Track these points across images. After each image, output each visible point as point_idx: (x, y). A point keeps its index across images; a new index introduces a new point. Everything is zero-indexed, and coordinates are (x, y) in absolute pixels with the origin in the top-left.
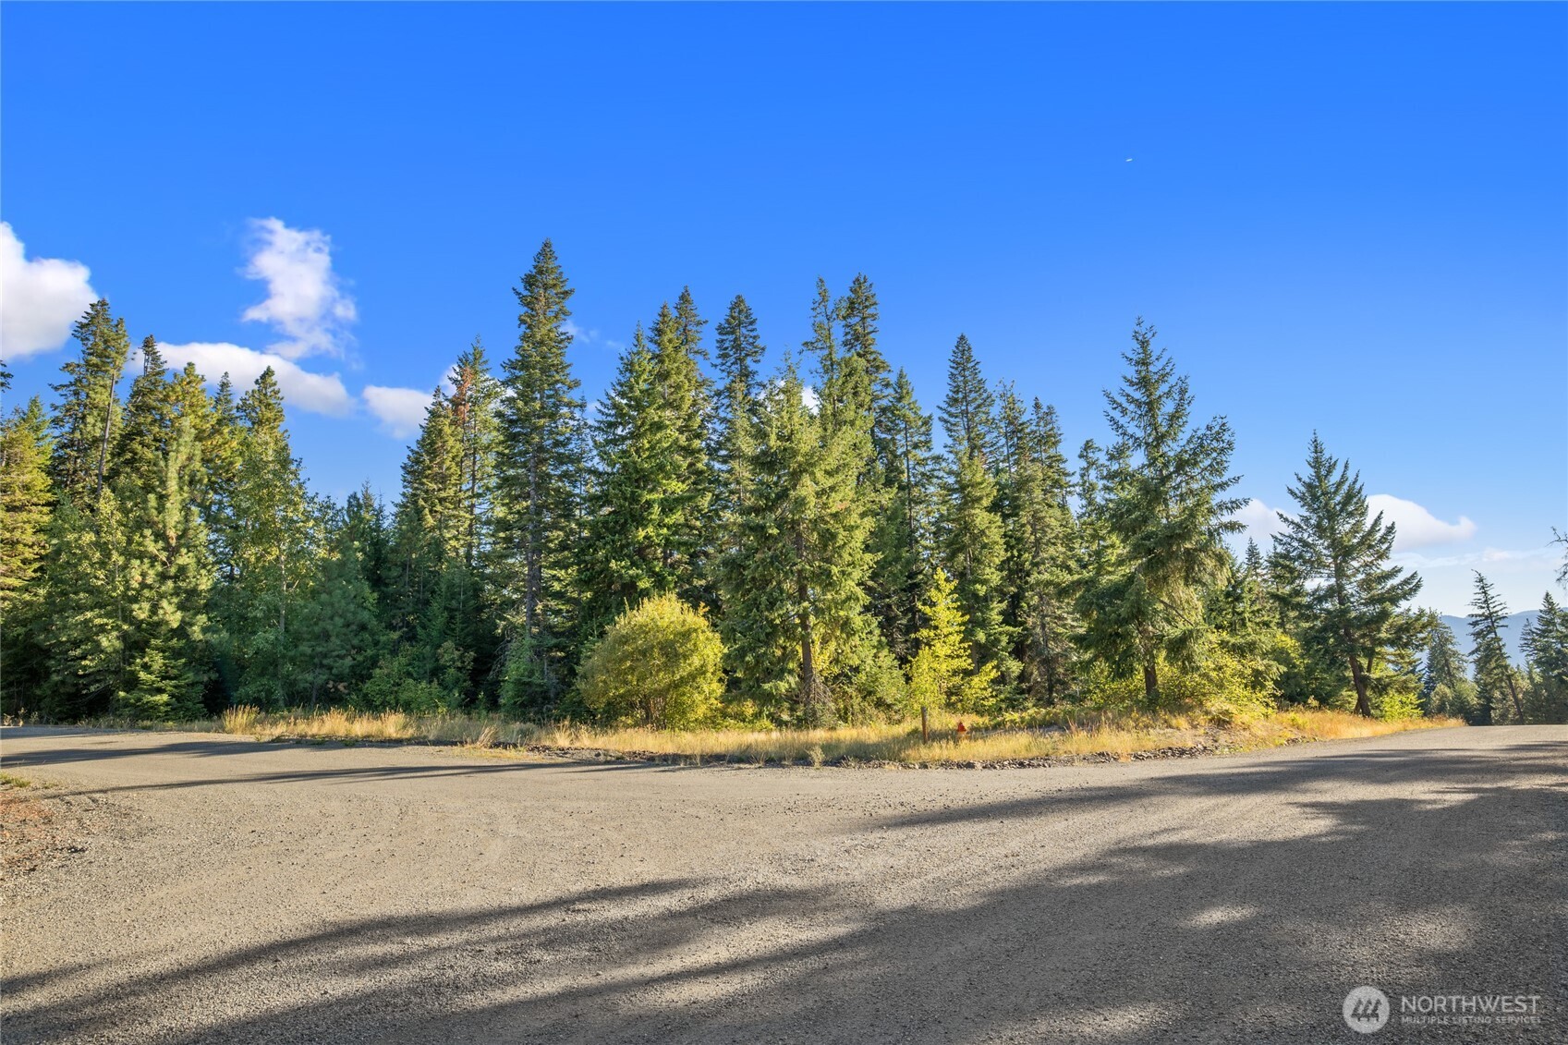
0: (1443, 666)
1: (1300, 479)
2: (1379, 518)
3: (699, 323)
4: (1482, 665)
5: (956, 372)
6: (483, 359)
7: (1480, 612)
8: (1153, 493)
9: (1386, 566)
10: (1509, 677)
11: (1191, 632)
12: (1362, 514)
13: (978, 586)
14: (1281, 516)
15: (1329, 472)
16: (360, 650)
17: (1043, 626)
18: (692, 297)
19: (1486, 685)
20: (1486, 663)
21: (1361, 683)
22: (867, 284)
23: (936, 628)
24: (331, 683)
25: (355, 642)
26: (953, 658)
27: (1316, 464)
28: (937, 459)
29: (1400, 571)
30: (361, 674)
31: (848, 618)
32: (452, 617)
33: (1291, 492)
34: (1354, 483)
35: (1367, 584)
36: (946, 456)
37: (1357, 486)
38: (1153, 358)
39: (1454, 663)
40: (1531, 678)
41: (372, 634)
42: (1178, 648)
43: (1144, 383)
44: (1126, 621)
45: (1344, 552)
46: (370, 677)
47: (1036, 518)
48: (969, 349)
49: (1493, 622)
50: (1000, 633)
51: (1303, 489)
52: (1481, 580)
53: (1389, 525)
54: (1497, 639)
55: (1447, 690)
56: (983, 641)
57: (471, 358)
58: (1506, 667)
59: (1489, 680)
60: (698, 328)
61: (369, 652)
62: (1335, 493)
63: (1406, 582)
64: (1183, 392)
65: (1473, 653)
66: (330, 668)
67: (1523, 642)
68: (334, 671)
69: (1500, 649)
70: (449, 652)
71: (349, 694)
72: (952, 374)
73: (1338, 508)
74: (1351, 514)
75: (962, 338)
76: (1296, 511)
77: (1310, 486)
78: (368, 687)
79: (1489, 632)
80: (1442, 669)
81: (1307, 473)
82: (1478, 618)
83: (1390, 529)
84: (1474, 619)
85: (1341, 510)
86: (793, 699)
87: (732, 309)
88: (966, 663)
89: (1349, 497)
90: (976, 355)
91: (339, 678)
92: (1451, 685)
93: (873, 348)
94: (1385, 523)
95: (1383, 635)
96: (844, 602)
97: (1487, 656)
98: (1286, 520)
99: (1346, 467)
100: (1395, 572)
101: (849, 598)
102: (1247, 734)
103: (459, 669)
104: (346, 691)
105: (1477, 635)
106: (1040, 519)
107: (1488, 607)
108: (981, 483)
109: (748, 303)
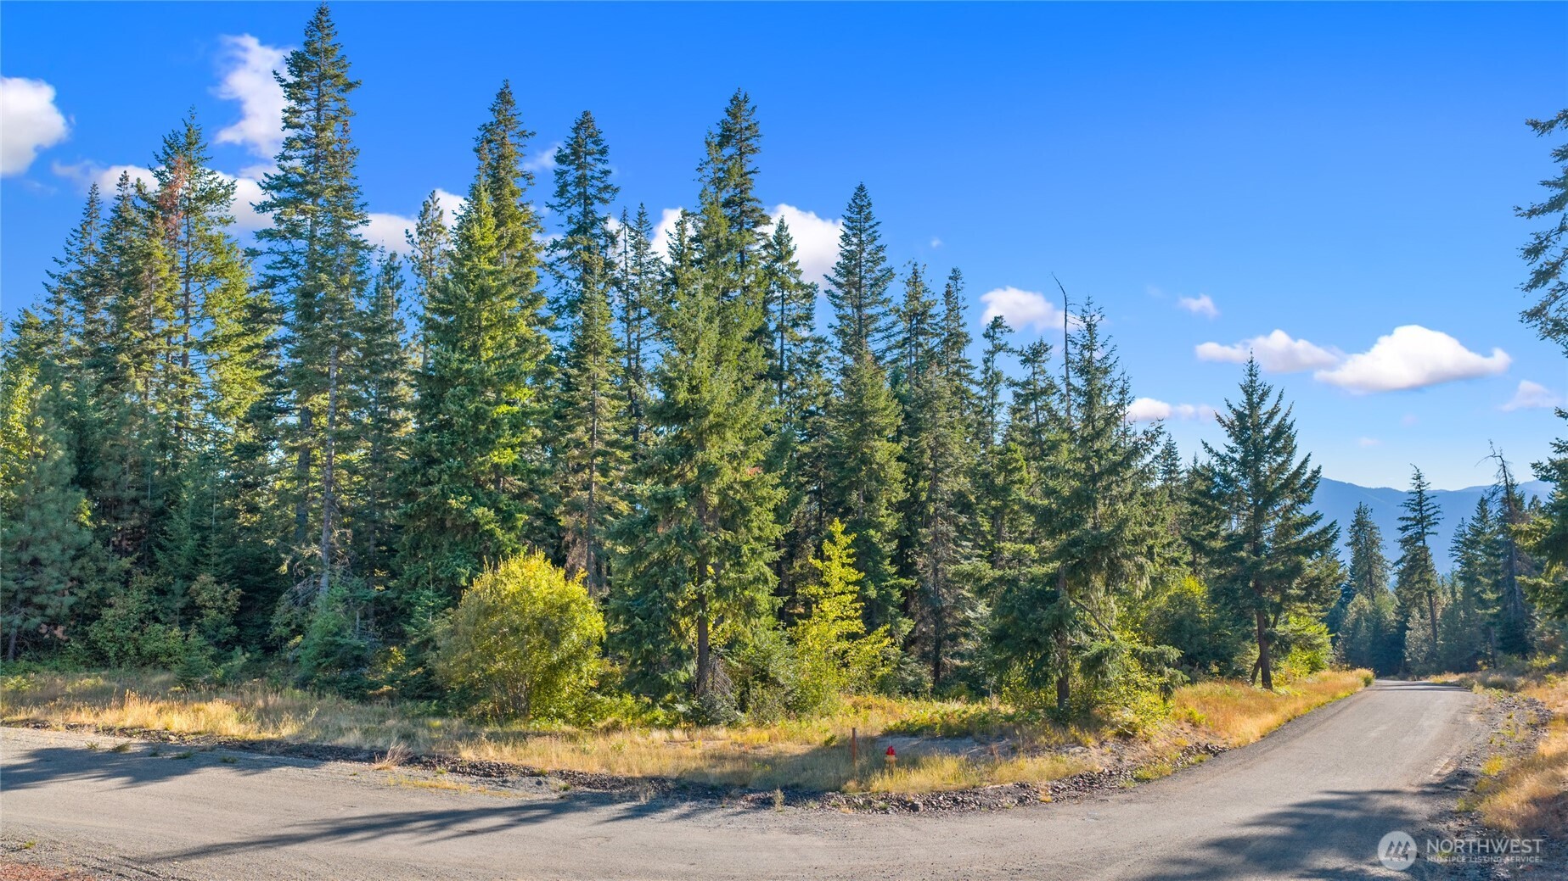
0: (1366, 573)
1: (1230, 406)
2: (1306, 461)
3: (523, 134)
4: (1405, 579)
5: (850, 233)
6: (201, 144)
7: (1412, 515)
8: (1083, 499)
9: (1307, 510)
10: (1430, 593)
11: (1107, 650)
12: (1290, 454)
13: (872, 532)
14: (1206, 445)
15: (1262, 399)
16: (81, 582)
17: (936, 571)
18: (515, 97)
19: (1405, 600)
20: (1409, 575)
21: (1266, 639)
22: (749, 106)
23: (827, 585)
24: (44, 626)
25: (75, 572)
26: (843, 619)
27: (1249, 390)
28: (819, 340)
29: (1319, 518)
30: (84, 616)
31: (753, 599)
32: (204, 539)
33: (1220, 420)
34: (1287, 415)
35: (1284, 532)
36: (830, 338)
37: (1288, 422)
38: (1098, 345)
39: (1377, 571)
40: (1453, 593)
41: (95, 560)
42: (1094, 665)
43: (1086, 369)
44: (1047, 632)
45: (1265, 497)
46: (97, 617)
47: (940, 442)
48: (869, 204)
49: (1423, 528)
50: (892, 587)
51: (1233, 417)
52: (1419, 478)
53: (1315, 469)
54: (1425, 549)
55: (1366, 602)
56: (874, 596)
57: (182, 140)
58: (1428, 582)
59: (1410, 596)
60: (523, 141)
61: (94, 586)
62: (1267, 422)
63: (1325, 531)
64: (1123, 392)
65: (1397, 563)
66: (42, 607)
67: (1454, 545)
68: (50, 612)
69: (1426, 560)
70: (207, 588)
71: (68, 641)
72: (846, 235)
73: (1267, 442)
74: (1278, 453)
75: (861, 188)
76: (1223, 441)
77: (1240, 416)
78: (94, 630)
79: (1418, 540)
80: (1363, 577)
81: (1239, 400)
82: (1409, 523)
83: (1316, 473)
84: (1404, 523)
85: (1270, 446)
86: (690, 688)
87: (576, 130)
88: (857, 626)
89: (1279, 432)
90: (875, 210)
91: (54, 622)
92: (1371, 597)
93: (750, 194)
94: (1311, 467)
95: (1294, 591)
96: (751, 583)
97: (1411, 567)
98: (1211, 450)
99: (1280, 396)
100: (1315, 518)
101: (756, 580)
102: (1147, 747)
103: (221, 610)
104: (65, 638)
105: (1405, 542)
106: (943, 445)
107: (1421, 510)
108: (884, 409)
109: (598, 125)
